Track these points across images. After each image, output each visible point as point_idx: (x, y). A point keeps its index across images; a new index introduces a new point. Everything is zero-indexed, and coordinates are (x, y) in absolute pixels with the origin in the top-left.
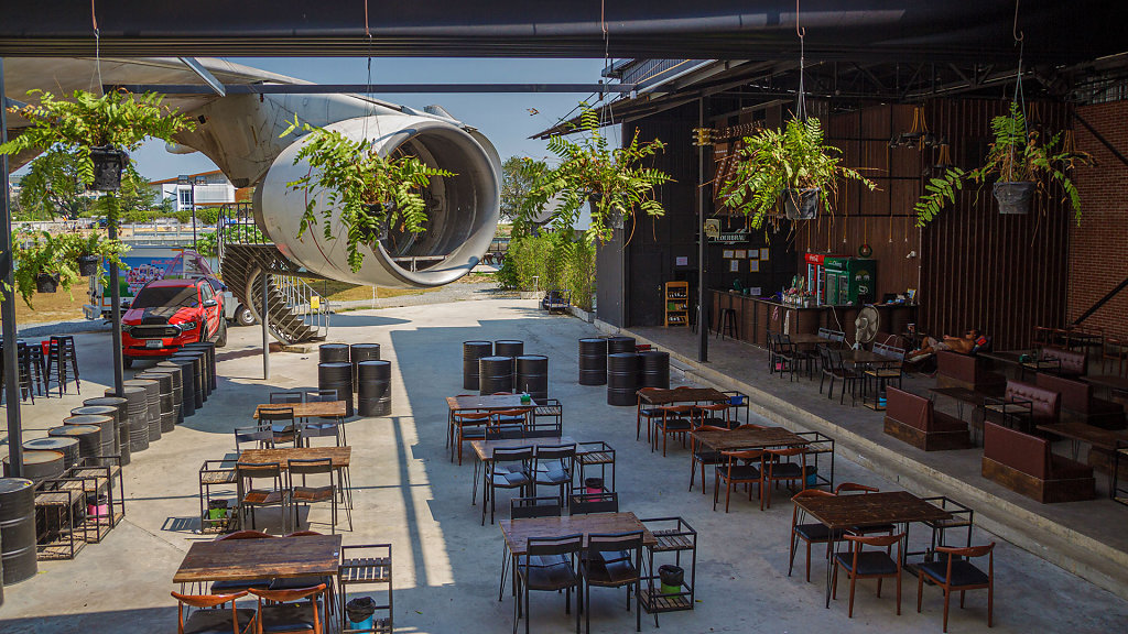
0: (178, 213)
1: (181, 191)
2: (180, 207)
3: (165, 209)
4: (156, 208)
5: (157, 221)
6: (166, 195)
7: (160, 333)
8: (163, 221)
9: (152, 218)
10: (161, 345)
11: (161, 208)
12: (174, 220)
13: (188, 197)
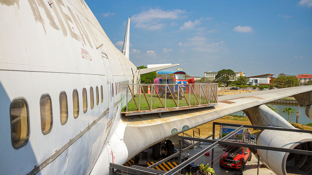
0: (253, 86)
1: (255, 80)
2: (254, 84)
3: (250, 85)
4: (248, 84)
5: (248, 88)
6: (251, 81)
7: (231, 162)
8: (249, 88)
9: (246, 87)
10: (231, 165)
11: (249, 84)
12: (252, 88)
13: (256, 81)
